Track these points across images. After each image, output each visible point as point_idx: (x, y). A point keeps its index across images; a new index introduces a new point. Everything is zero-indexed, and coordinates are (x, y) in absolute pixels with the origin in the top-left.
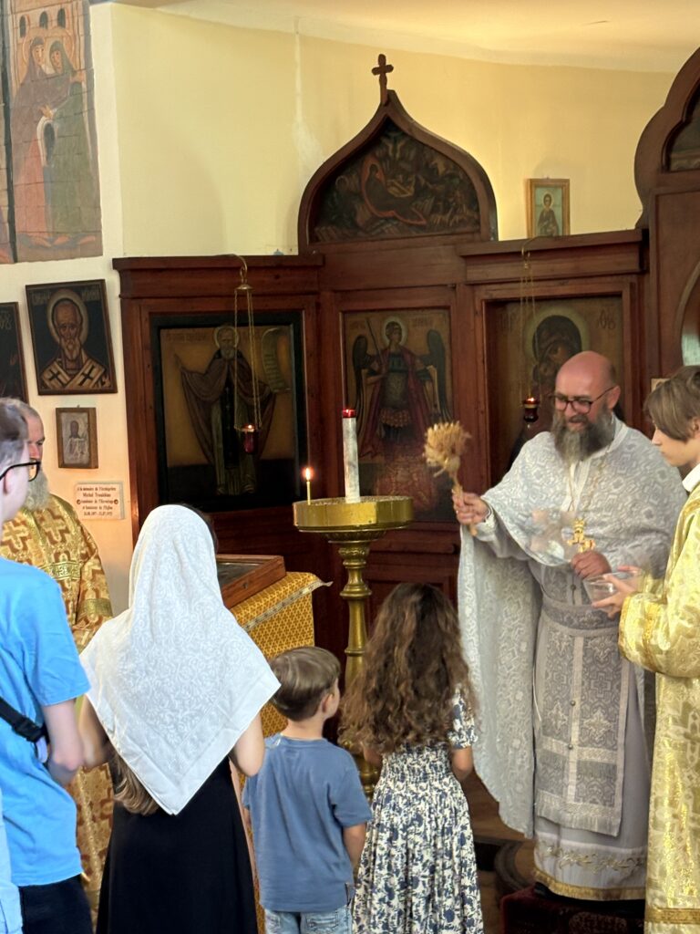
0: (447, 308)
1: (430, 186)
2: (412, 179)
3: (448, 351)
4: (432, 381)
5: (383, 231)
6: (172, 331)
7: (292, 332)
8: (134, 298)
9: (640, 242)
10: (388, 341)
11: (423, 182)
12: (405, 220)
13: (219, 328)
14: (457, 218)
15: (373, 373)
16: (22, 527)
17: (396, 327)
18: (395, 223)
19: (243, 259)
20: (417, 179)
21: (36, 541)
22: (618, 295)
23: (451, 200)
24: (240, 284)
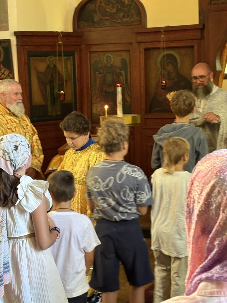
0: (129, 51)
1: (122, 8)
2: (115, 6)
3: (129, 66)
4: (122, 76)
5: (104, 24)
6: (34, 58)
7: (72, 59)
8: (22, 46)
9: (201, 28)
10: (106, 62)
11: (119, 7)
12: (113, 20)
13: (49, 57)
14: (132, 20)
15: (100, 73)
16: (14, 123)
17: (109, 57)
18: (109, 21)
19: (60, 33)
20: (117, 7)
21: (19, 128)
22: (192, 47)
23: (130, 13)
24: (59, 41)
